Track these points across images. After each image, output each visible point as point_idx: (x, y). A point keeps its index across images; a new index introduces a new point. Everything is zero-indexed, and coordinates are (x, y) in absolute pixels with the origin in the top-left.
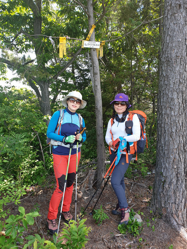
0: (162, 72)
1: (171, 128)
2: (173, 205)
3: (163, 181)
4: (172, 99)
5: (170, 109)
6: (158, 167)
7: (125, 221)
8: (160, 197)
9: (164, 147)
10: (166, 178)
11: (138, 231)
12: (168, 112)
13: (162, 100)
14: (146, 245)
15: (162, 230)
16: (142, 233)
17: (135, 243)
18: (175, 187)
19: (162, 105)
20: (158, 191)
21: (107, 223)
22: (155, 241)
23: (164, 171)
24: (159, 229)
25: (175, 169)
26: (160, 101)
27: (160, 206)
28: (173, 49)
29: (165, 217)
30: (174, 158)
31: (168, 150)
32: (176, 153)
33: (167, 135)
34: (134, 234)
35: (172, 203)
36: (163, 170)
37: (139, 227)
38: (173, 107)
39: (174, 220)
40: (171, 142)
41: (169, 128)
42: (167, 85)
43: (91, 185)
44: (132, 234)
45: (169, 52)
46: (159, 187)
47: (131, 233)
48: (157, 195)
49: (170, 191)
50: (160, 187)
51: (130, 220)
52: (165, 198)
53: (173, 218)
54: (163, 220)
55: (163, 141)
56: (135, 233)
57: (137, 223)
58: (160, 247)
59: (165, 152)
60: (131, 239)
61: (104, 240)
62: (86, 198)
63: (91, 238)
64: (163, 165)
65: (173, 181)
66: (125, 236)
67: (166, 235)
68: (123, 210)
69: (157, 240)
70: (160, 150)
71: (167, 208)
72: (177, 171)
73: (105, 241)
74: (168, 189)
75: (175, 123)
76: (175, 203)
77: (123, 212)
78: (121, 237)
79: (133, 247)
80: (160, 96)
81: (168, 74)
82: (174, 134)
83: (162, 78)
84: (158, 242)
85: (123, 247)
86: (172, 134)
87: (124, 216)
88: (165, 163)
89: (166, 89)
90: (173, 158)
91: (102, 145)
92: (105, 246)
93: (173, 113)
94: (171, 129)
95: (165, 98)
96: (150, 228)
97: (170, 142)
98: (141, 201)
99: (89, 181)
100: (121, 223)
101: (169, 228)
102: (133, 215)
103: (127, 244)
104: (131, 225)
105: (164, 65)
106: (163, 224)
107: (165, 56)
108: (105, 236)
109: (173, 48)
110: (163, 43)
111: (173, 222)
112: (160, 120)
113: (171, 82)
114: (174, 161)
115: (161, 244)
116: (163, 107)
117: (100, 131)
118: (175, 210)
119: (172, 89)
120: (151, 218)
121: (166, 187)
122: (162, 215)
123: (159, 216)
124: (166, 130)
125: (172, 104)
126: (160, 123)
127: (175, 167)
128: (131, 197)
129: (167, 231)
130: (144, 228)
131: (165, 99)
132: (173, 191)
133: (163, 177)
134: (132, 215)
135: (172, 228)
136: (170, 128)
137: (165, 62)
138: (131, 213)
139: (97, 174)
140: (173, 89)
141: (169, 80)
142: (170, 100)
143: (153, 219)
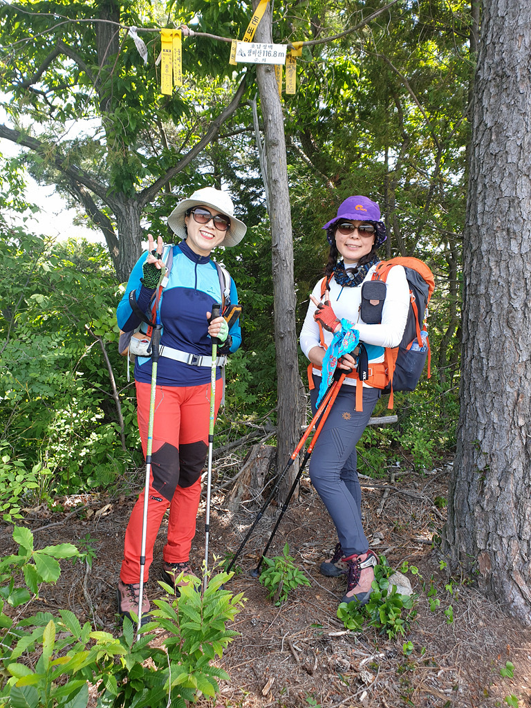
0: (481, 117)
1: (510, 296)
2: (515, 544)
3: (481, 467)
4: (513, 201)
5: (504, 233)
6: (467, 425)
7: (361, 594)
8: (472, 519)
9: (485, 361)
10: (491, 458)
11: (399, 621)
12: (500, 243)
13: (480, 208)
14: (427, 663)
15: (477, 621)
16: (412, 627)
17: (389, 657)
18: (520, 486)
19: (479, 223)
20: (466, 501)
21: (303, 598)
22: (455, 653)
23: (484, 437)
24: (468, 619)
25: (521, 428)
26: (472, 212)
27: (471, 547)
28: (520, 36)
29: (487, 582)
30: (518, 395)
31: (499, 368)
32: (523, 378)
33: (495, 318)
34: (388, 631)
35: (510, 538)
36: (481, 432)
37: (404, 609)
38: (516, 228)
39: (515, 592)
40: (507, 342)
41: (501, 297)
42: (495, 155)
43: (259, 489)
44: (382, 632)
45: (505, 46)
46: (467, 488)
47: (378, 626)
48: (461, 513)
49: (504, 499)
50: (471, 488)
51: (377, 590)
52: (486, 521)
53: (513, 585)
54: (480, 592)
55: (482, 339)
56: (391, 627)
57: (398, 598)
58: (470, 670)
59: (487, 377)
60: (380, 647)
61: (292, 648)
62: (241, 528)
63: (250, 639)
64: (481, 417)
65: (514, 467)
66: (360, 636)
67: (492, 635)
68: (355, 559)
69: (460, 652)
70: (473, 370)
71: (495, 553)
72: (527, 437)
73: (295, 649)
74: (498, 492)
75: (523, 281)
76: (520, 539)
77: (355, 568)
78: (346, 640)
79: (384, 670)
80: (475, 195)
81: (500, 120)
82: (520, 315)
83: (480, 137)
84: (464, 656)
85: (351, 668)
86: (513, 317)
87: (357, 580)
88: (488, 410)
89: (494, 170)
90: (516, 395)
91: (291, 367)
92: (294, 664)
93: (514, 248)
94: (510, 300)
95: (491, 199)
96: (440, 614)
97: (505, 342)
98: (412, 540)
99: (253, 476)
100: (347, 600)
101: (500, 616)
102: (385, 577)
103: (364, 661)
104: (379, 603)
105: (489, 90)
106: (480, 602)
107: (491, 62)
108: (297, 637)
109: (517, 30)
110: (485, 20)
111: (511, 596)
112: (473, 274)
113: (511, 146)
114: (516, 404)
115: (473, 663)
116: (483, 230)
117: (285, 323)
118: (520, 559)
119: (512, 169)
120: (442, 584)
121: (490, 488)
122: (477, 576)
123: (469, 578)
124: (491, 305)
125: (512, 217)
126: (475, 282)
127: (521, 422)
128: (381, 529)
129: (493, 624)
130: (419, 615)
131: (488, 204)
132: (512, 499)
133: (482, 457)
134: (381, 575)
135: (510, 616)
136: (505, 298)
137: (493, 81)
138: (380, 570)
139: (277, 455)
140: (518, 166)
141: (504, 139)
142: (507, 205)
143: (449, 587)
